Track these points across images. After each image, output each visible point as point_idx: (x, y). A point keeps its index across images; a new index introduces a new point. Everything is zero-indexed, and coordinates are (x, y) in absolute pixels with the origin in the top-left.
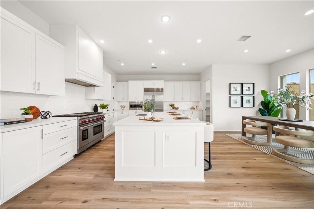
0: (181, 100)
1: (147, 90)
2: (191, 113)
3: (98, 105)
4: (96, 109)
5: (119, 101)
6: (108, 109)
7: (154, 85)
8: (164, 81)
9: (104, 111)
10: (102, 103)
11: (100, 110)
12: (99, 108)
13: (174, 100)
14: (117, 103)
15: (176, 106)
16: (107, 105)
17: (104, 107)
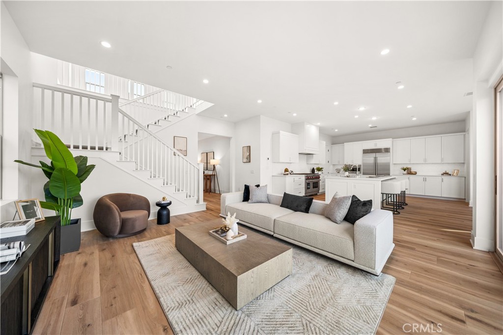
0: (423, 162)
1: (366, 152)
2: (441, 180)
3: (315, 168)
4: (313, 170)
5: (334, 165)
6: (323, 172)
7: (376, 145)
8: (391, 139)
9: (320, 173)
10: (318, 166)
11: (316, 172)
12: (316, 170)
13: (410, 161)
14: (332, 166)
15: (413, 170)
16: (322, 168)
17: (319, 169)
